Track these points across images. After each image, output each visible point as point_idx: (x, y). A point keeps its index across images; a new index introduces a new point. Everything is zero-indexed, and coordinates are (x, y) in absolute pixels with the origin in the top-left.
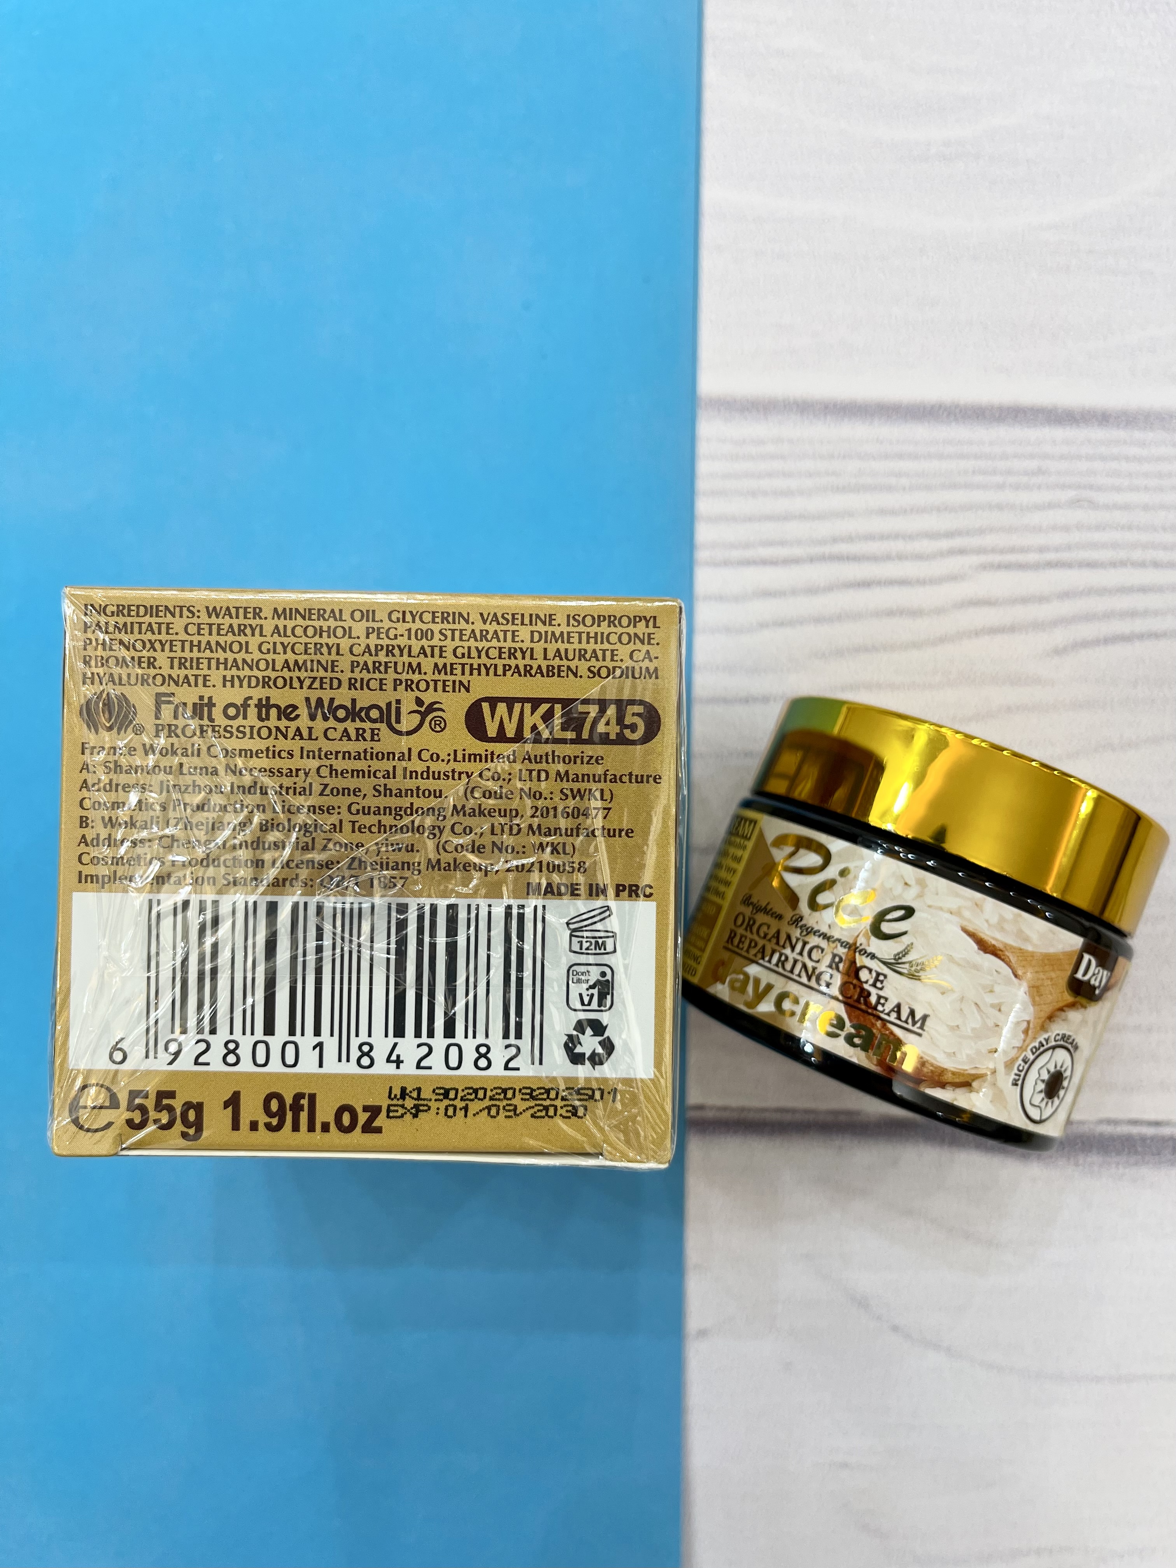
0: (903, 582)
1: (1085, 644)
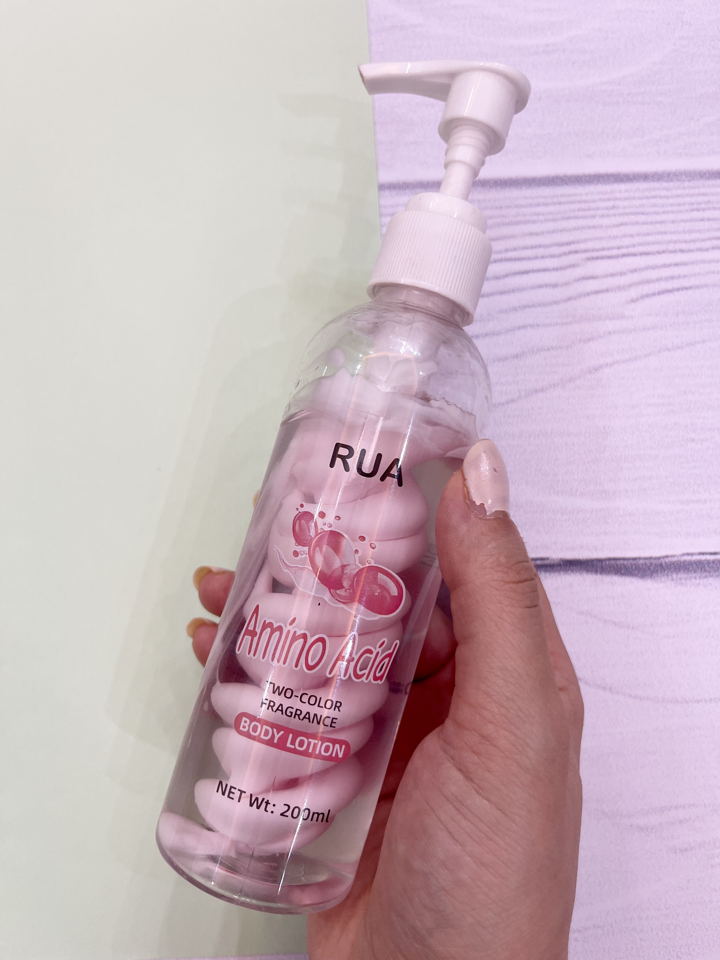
0: (545, 270)
1: (648, 296)
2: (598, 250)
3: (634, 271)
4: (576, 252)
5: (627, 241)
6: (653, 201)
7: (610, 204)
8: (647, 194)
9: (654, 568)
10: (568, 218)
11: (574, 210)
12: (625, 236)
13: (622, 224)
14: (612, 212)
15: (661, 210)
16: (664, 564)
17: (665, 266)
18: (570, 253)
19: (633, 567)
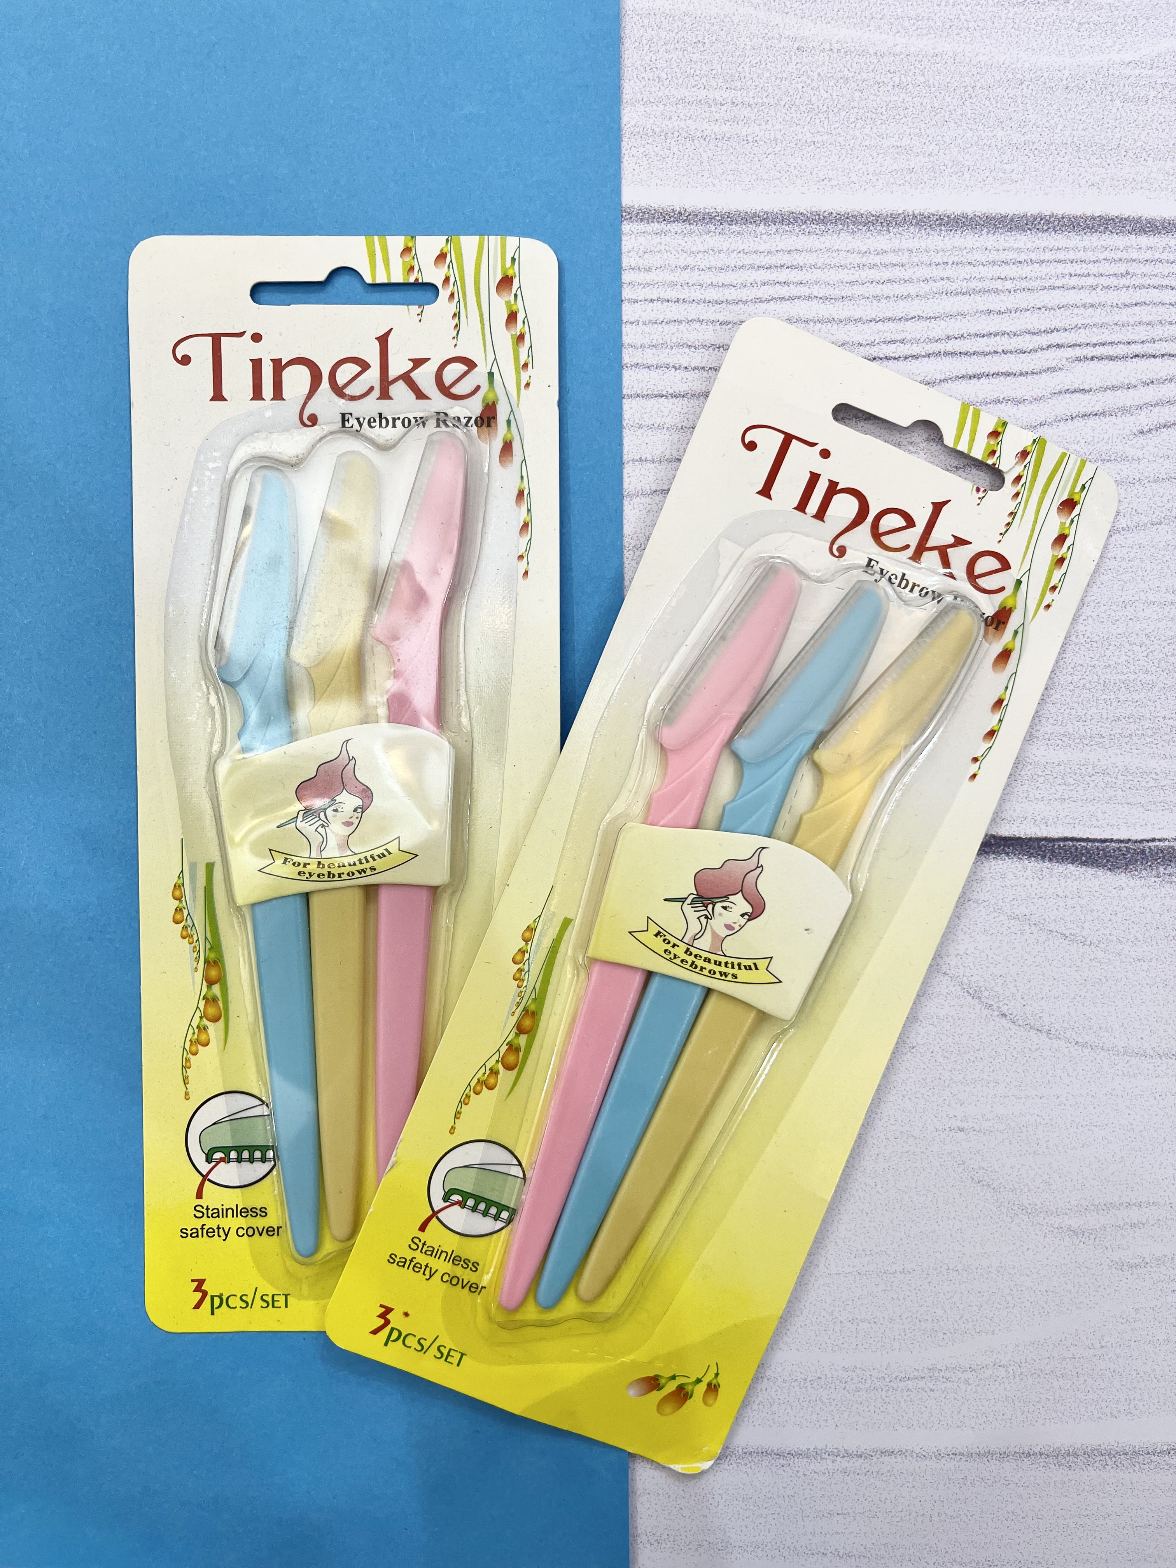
0: (1007, 374)
1: (1166, 426)
2: (1095, 345)
3: (1149, 383)
4: (1059, 346)
5: (1142, 333)
10: (1052, 288)
11: (1063, 276)
12: (1140, 323)
13: (1137, 304)
14: (1126, 281)
16: (1147, 851)
19: (1101, 852)
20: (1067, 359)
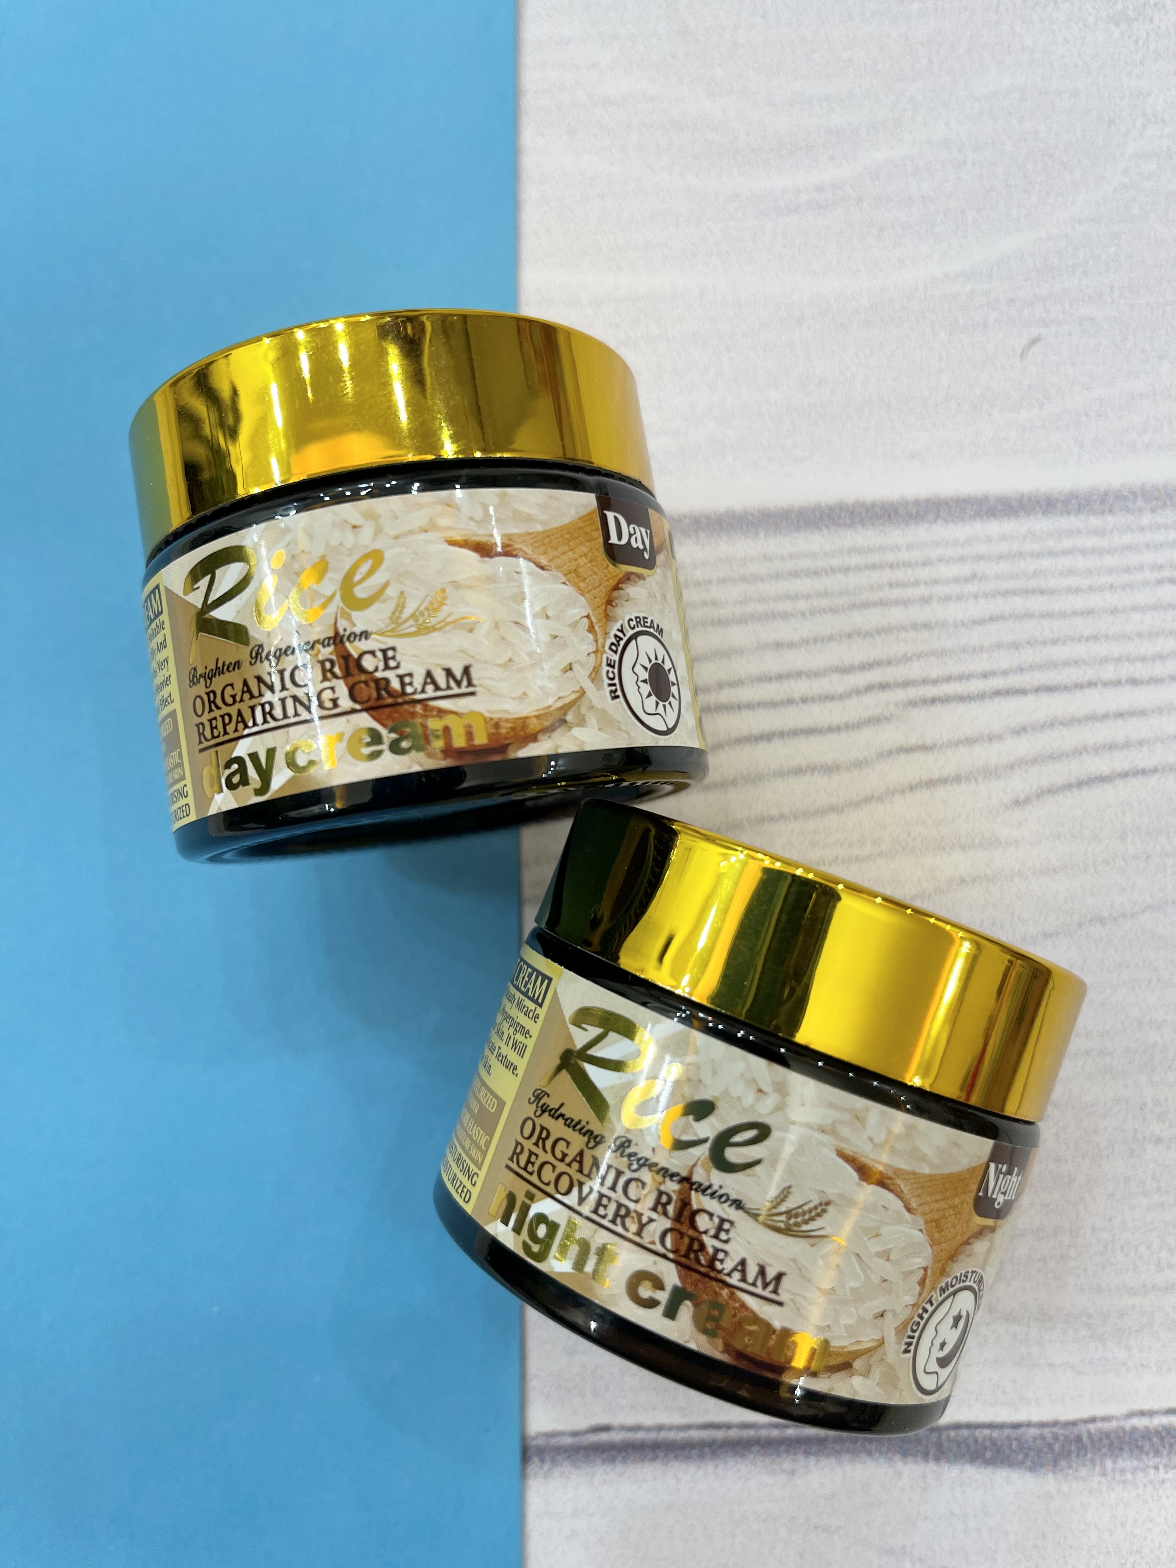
0: (810, 731)
1: (1052, 791)
2: (935, 682)
3: (1020, 731)
4: (884, 686)
5: (1004, 659)
6: (1067, 562)
7: (966, 569)
8: (1051, 543)
9: (1063, 1446)
10: (866, 605)
11: (880, 587)
12: (999, 646)
13: (992, 619)
14: (972, 588)
15: (1086, 583)
16: (1085, 1437)
17: (1092, 718)
18: (869, 688)
19: (1014, 1444)
20: (896, 704)
